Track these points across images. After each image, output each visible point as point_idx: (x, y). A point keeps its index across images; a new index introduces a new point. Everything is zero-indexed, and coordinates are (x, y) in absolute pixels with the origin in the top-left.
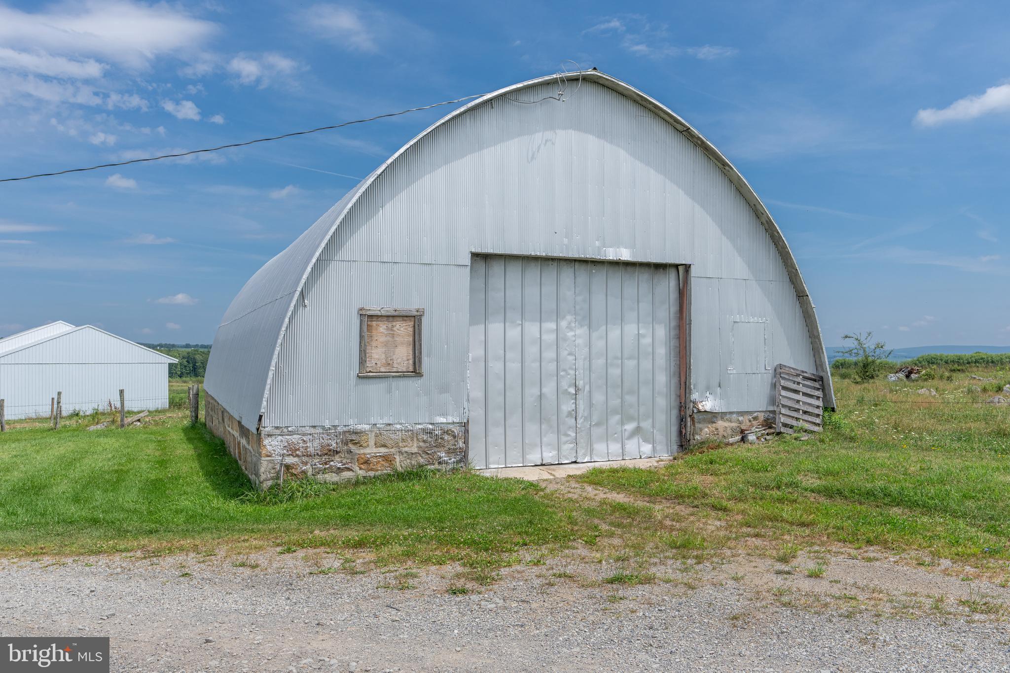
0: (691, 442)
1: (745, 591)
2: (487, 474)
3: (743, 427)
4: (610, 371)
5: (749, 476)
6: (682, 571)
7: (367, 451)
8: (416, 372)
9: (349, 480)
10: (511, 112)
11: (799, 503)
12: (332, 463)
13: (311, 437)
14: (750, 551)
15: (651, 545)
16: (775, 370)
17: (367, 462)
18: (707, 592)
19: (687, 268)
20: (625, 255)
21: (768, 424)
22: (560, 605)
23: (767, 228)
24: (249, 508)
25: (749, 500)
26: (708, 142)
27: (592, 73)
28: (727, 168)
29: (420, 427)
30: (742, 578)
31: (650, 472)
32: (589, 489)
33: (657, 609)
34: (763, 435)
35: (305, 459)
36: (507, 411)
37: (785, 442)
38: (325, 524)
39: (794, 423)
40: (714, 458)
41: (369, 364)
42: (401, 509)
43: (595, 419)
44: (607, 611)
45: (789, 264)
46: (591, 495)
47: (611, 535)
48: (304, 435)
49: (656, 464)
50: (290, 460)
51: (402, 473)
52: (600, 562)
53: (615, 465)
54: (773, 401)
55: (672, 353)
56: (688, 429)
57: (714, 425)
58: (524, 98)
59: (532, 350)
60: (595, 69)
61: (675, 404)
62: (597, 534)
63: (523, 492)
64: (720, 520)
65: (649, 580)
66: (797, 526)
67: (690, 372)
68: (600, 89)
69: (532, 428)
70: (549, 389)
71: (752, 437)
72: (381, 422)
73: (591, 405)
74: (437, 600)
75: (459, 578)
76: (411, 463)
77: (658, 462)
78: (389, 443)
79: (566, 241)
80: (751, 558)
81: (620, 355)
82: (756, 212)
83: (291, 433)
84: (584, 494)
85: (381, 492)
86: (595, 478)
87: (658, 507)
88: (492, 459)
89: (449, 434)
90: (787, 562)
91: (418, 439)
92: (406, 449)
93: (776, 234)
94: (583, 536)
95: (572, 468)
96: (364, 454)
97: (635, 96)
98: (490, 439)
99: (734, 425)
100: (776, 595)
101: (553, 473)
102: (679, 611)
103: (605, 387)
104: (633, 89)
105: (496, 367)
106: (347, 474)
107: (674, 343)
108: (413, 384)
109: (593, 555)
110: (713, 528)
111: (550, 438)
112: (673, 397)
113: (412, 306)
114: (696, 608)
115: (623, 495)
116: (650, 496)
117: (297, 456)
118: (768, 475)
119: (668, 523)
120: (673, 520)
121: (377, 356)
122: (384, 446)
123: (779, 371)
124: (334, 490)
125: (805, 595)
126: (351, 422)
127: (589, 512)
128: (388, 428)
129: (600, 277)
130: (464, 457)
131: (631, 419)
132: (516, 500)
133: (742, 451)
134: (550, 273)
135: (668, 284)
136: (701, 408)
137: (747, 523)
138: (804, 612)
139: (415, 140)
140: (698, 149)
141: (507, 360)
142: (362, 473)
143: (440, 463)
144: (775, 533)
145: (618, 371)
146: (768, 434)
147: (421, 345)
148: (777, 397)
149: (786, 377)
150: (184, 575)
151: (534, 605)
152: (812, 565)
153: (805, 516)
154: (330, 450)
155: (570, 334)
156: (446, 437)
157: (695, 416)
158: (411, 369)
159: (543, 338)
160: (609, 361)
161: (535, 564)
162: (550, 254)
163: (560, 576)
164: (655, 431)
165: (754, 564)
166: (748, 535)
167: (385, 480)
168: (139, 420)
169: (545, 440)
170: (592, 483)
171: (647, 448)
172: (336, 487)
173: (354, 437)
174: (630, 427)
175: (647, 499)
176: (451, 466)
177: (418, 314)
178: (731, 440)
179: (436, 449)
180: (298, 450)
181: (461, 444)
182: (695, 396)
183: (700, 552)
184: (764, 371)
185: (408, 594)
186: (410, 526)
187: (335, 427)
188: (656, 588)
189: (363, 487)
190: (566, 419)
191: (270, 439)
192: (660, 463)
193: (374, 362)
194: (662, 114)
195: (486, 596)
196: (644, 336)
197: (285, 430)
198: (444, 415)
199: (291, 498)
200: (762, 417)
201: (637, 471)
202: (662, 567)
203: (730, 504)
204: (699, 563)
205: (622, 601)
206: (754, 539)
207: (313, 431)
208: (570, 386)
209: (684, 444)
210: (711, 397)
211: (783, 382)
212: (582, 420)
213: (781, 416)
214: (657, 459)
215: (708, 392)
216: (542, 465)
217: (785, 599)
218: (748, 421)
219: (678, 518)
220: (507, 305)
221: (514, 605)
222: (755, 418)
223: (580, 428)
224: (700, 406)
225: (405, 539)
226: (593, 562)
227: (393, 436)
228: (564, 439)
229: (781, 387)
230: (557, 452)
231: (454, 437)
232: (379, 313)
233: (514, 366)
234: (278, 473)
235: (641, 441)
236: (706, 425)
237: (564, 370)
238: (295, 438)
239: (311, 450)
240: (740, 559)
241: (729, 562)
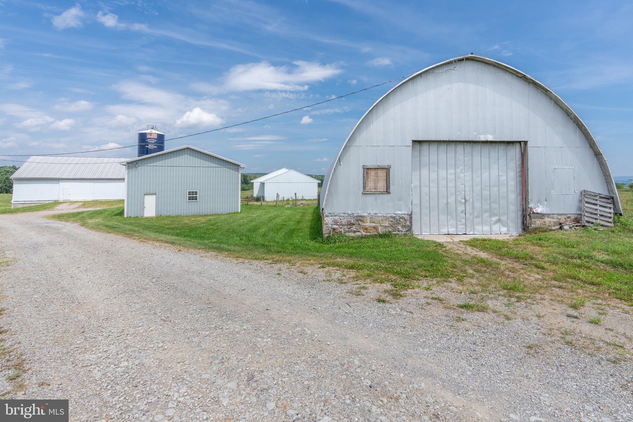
0: (530, 227)
1: (542, 327)
2: (420, 237)
3: (561, 222)
4: (483, 192)
5: (561, 250)
6: (506, 305)
7: (366, 224)
8: (388, 192)
9: (359, 236)
10: (431, 78)
11: (592, 270)
12: (352, 229)
13: (343, 218)
14: (553, 298)
15: (493, 285)
16: (581, 193)
17: (366, 229)
18: (517, 323)
19: (526, 143)
20: (490, 138)
21: (577, 220)
22: (428, 318)
23: (574, 120)
24: (317, 245)
25: (560, 264)
26: (537, 81)
27: (471, 56)
28: (548, 92)
29: (389, 215)
30: (543, 317)
31: (504, 242)
32: (469, 248)
33: (481, 331)
34: (573, 226)
35: (341, 226)
36: (431, 210)
37: (588, 231)
38: (342, 255)
39: (594, 221)
40: (542, 237)
41: (367, 189)
42: (375, 252)
43: (476, 214)
44: (452, 327)
45: (589, 138)
46: (469, 252)
47: (472, 277)
48: (340, 216)
49: (508, 238)
50: (335, 226)
51: (381, 235)
52: (461, 293)
53: (486, 237)
54: (580, 209)
55: (518, 184)
56: (528, 221)
57: (543, 220)
58: (437, 71)
59: (443, 183)
60: (472, 54)
61: (520, 208)
62: (465, 275)
63: (435, 248)
64: (538, 274)
65: (483, 309)
66: (588, 284)
67: (528, 194)
68: (476, 62)
69: (443, 218)
70: (452, 200)
71: (566, 227)
72: (372, 213)
73: (473, 208)
74: (370, 304)
75: (385, 293)
76: (385, 230)
77: (510, 236)
78: (376, 221)
79: (458, 133)
80: (553, 303)
81: (488, 185)
82: (567, 113)
83: (335, 216)
84: (465, 251)
85: (370, 243)
86: (473, 243)
87: (503, 263)
88: (423, 230)
89: (403, 219)
90: (577, 309)
91: (388, 220)
92: (383, 224)
93: (580, 123)
94: (456, 275)
95: (463, 237)
96: (365, 226)
97: (494, 63)
98: (422, 221)
99: (555, 220)
100: (563, 334)
101: (453, 239)
102: (495, 335)
103: (481, 199)
104: (493, 60)
105: (425, 190)
106: (358, 234)
107: (519, 179)
108: (386, 196)
109: (459, 288)
110: (533, 279)
111: (452, 222)
112: (519, 205)
113: (385, 164)
114: (506, 334)
115: (486, 254)
116: (501, 256)
117: (338, 225)
118: (573, 249)
119: (507, 273)
120: (510, 271)
121: (370, 185)
122: (374, 222)
123: (584, 194)
124: (352, 240)
125: (584, 338)
126: (360, 212)
127: (465, 262)
128: (376, 215)
129: (477, 148)
130: (410, 229)
131: (495, 215)
132: (429, 252)
133: (559, 235)
134: (452, 147)
135: (515, 151)
136: (534, 211)
137: (555, 278)
138: (580, 352)
139: (386, 95)
140: (531, 85)
141: (430, 187)
142: (364, 233)
143: (398, 231)
144: (572, 287)
145: (488, 193)
146: (576, 226)
147: (389, 180)
148: (582, 207)
149: (588, 196)
150: (279, 274)
151: (415, 316)
152: (594, 314)
153: (594, 278)
154: (351, 223)
155: (462, 175)
156: (401, 220)
157: (532, 215)
158: (385, 191)
159: (448, 177)
160: (483, 188)
161: (426, 290)
162: (451, 139)
163: (436, 299)
164: (508, 221)
165: (553, 307)
166: (554, 287)
167: (374, 237)
168: (302, 204)
169: (449, 223)
170: (471, 246)
171: (504, 230)
172: (353, 238)
173: (361, 218)
174: (494, 219)
175: (499, 257)
176: (403, 233)
177: (388, 167)
178: (553, 228)
179: (397, 225)
180: (338, 222)
181: (408, 223)
182: (531, 205)
183: (521, 294)
184: (574, 193)
185: (359, 298)
186: (377, 261)
187: (353, 214)
188: (486, 315)
189: (364, 240)
190: (461, 214)
191: (327, 218)
192: (511, 237)
193: (369, 187)
194: (510, 70)
195: (394, 306)
196: (502, 176)
197: (333, 214)
198: (400, 210)
199: (335, 242)
200: (573, 217)
201: (497, 241)
202: (496, 301)
203: (546, 266)
204: (518, 302)
205: (463, 322)
206: (557, 289)
207: (344, 215)
208: (462, 199)
209: (525, 228)
210: (541, 206)
211: (586, 200)
212: (469, 215)
213: (585, 217)
214: (510, 235)
215: (539, 204)
216: (448, 234)
217: (568, 338)
218: (564, 219)
219: (513, 270)
220: (430, 162)
221: (405, 313)
222: (569, 217)
223: (468, 218)
224: (534, 210)
225: (371, 267)
226: (457, 292)
227: (377, 219)
228: (459, 223)
229: (585, 202)
230: (456, 229)
231: (405, 220)
232: (371, 167)
233: (434, 190)
234: (330, 231)
235: (501, 226)
236: (538, 220)
237: (459, 192)
238: (337, 218)
239: (343, 223)
240: (545, 302)
241: (537, 304)
